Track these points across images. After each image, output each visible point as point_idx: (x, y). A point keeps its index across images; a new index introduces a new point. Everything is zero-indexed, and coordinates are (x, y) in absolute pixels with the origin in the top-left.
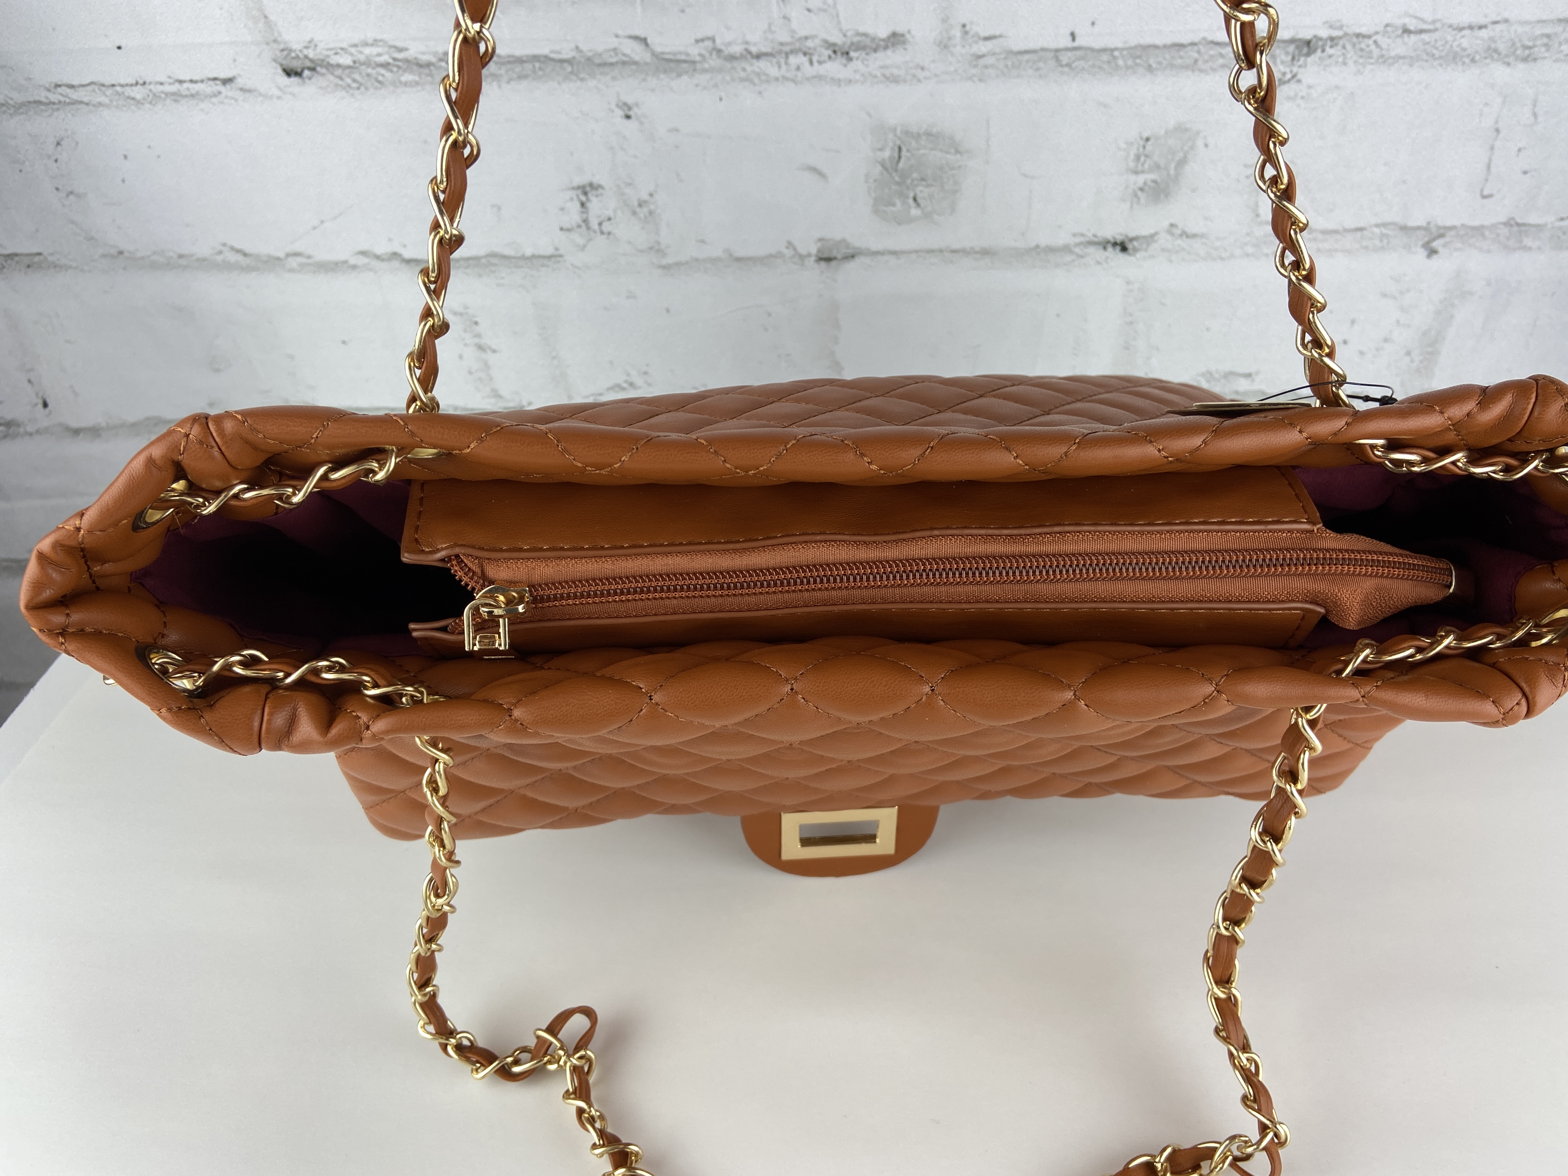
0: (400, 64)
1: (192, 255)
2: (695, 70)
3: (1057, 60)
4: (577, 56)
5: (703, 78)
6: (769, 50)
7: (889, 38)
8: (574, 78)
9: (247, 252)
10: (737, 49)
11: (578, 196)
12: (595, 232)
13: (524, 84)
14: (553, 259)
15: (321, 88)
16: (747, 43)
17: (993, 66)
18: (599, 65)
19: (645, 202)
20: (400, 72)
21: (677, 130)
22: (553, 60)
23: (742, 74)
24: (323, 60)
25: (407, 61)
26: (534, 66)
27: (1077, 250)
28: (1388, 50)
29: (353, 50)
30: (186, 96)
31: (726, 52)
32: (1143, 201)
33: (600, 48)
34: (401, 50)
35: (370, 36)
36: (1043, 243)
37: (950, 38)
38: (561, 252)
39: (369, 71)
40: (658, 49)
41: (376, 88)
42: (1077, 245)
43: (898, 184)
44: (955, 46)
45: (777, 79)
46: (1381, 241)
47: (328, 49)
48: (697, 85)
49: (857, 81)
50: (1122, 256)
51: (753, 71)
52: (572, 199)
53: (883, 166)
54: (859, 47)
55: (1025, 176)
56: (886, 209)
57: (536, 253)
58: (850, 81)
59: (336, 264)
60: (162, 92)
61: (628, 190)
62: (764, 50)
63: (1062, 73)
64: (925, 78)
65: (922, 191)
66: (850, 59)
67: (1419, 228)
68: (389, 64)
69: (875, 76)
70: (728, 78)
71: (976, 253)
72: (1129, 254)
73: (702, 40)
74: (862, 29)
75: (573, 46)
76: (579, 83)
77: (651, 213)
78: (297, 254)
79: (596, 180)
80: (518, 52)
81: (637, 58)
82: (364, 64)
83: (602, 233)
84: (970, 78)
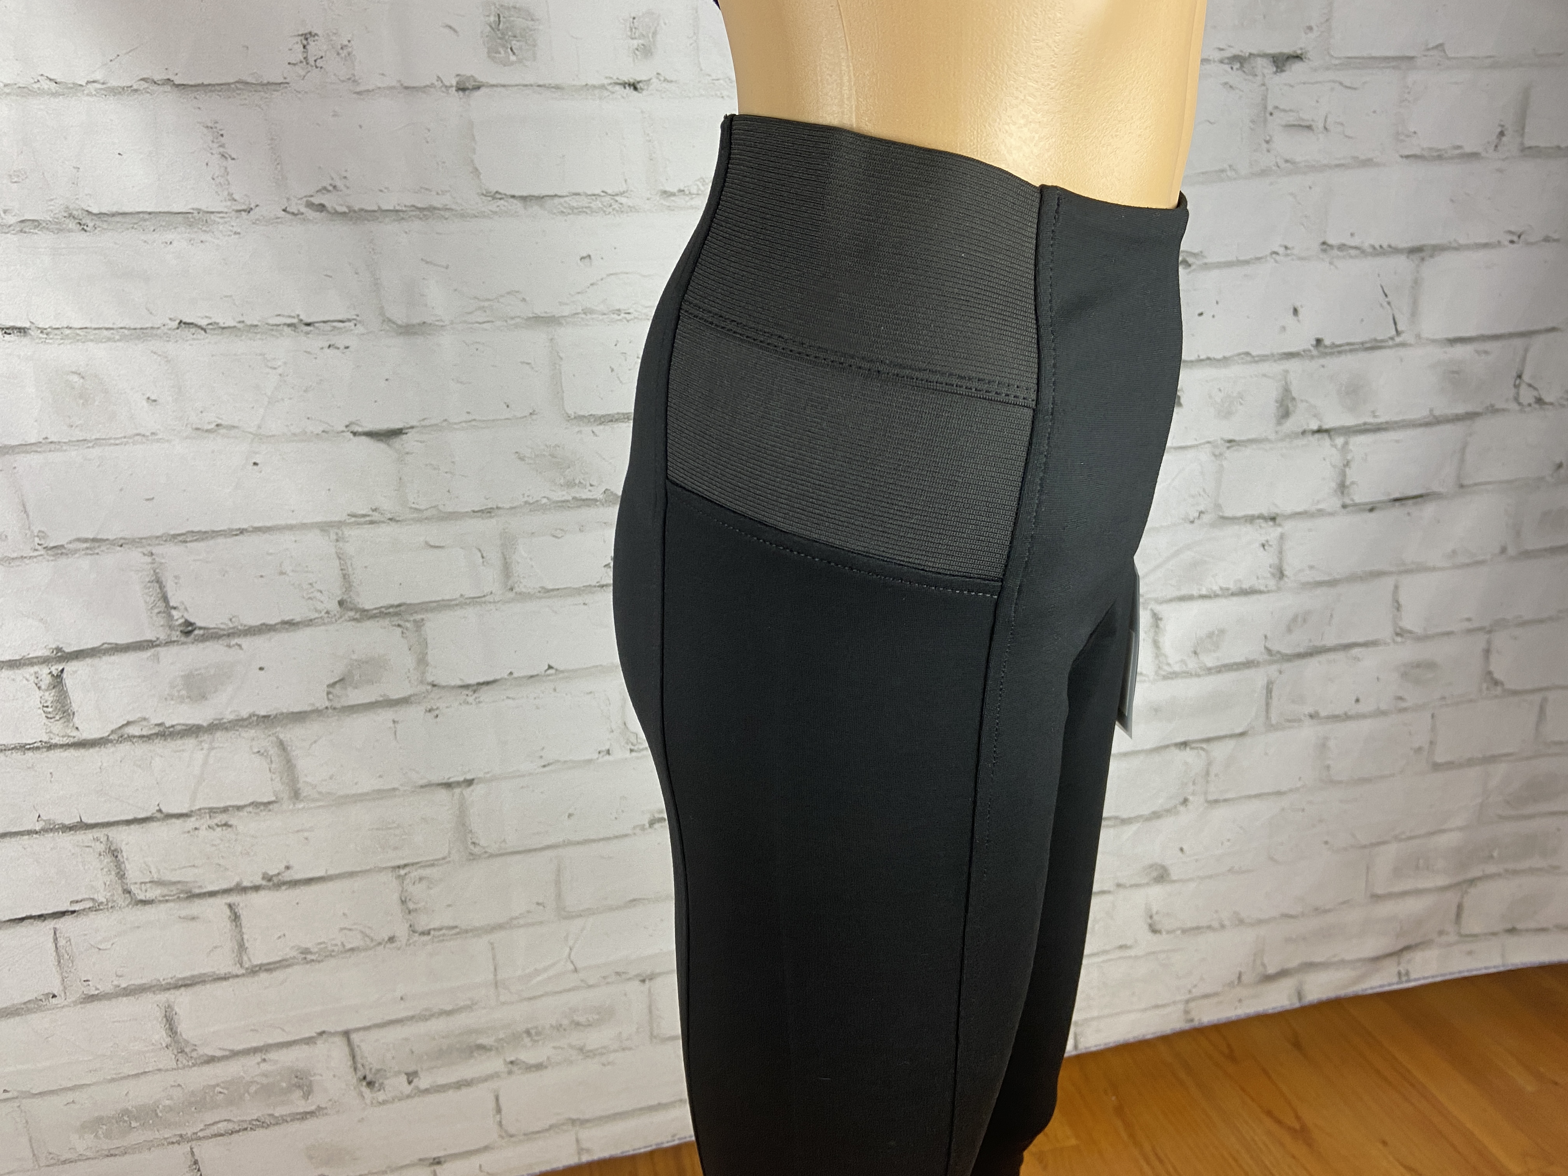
14: (282, 85)
38: (287, 81)
83: (317, 67)
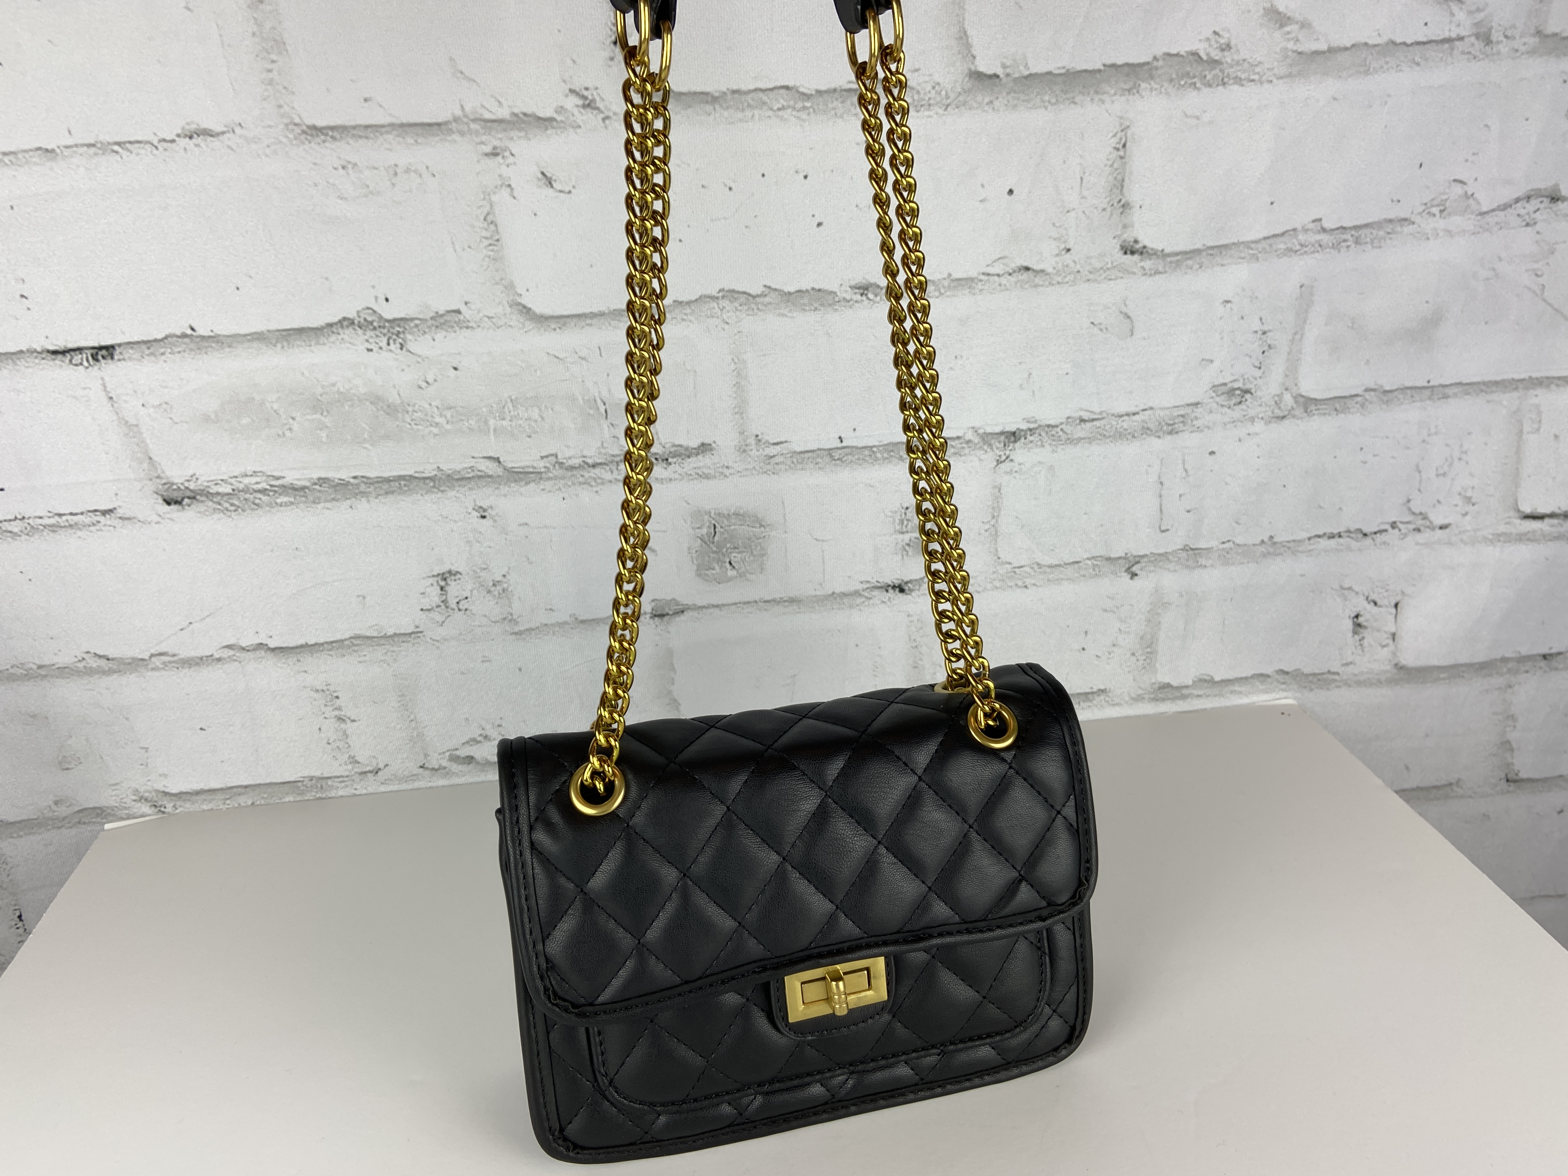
0: (276, 489)
1: (53, 665)
2: (541, 478)
3: (831, 456)
4: (439, 474)
5: (548, 485)
6: (603, 461)
7: (699, 447)
8: (436, 490)
9: (110, 656)
10: (576, 462)
11: (438, 582)
12: (454, 610)
13: (391, 497)
15: (199, 512)
16: (584, 457)
17: (782, 463)
18: (458, 480)
19: (498, 582)
20: (277, 495)
21: (526, 524)
22: (416, 478)
23: (581, 479)
24: (203, 490)
25: (283, 486)
26: (400, 484)
27: (866, 594)
28: (1072, 434)
29: (233, 481)
30: (65, 527)
31: (567, 464)
32: (910, 553)
33: (458, 467)
34: (278, 478)
35: (250, 469)
36: (838, 590)
37: (747, 445)
39: (247, 496)
40: (510, 465)
41: (253, 509)
42: (864, 590)
43: (715, 552)
44: (751, 450)
45: (611, 481)
46: (1094, 570)
47: (208, 482)
48: (543, 490)
49: (675, 479)
50: (900, 595)
51: (590, 477)
52: (432, 585)
53: (702, 540)
54: (675, 455)
55: (817, 540)
56: (707, 572)
57: (398, 632)
58: (671, 480)
59: (201, 658)
60: (41, 525)
61: (483, 574)
62: (599, 461)
63: (836, 465)
64: (731, 474)
65: (735, 557)
66: (670, 464)
67: (1120, 558)
68: (266, 489)
69: (691, 475)
70: (570, 483)
71: (785, 601)
72: (907, 594)
73: (547, 457)
74: (677, 443)
75: (435, 467)
76: (440, 495)
77: (504, 590)
78: (161, 654)
79: (454, 568)
80: (386, 475)
81: (491, 473)
82: (243, 491)
84: (765, 472)
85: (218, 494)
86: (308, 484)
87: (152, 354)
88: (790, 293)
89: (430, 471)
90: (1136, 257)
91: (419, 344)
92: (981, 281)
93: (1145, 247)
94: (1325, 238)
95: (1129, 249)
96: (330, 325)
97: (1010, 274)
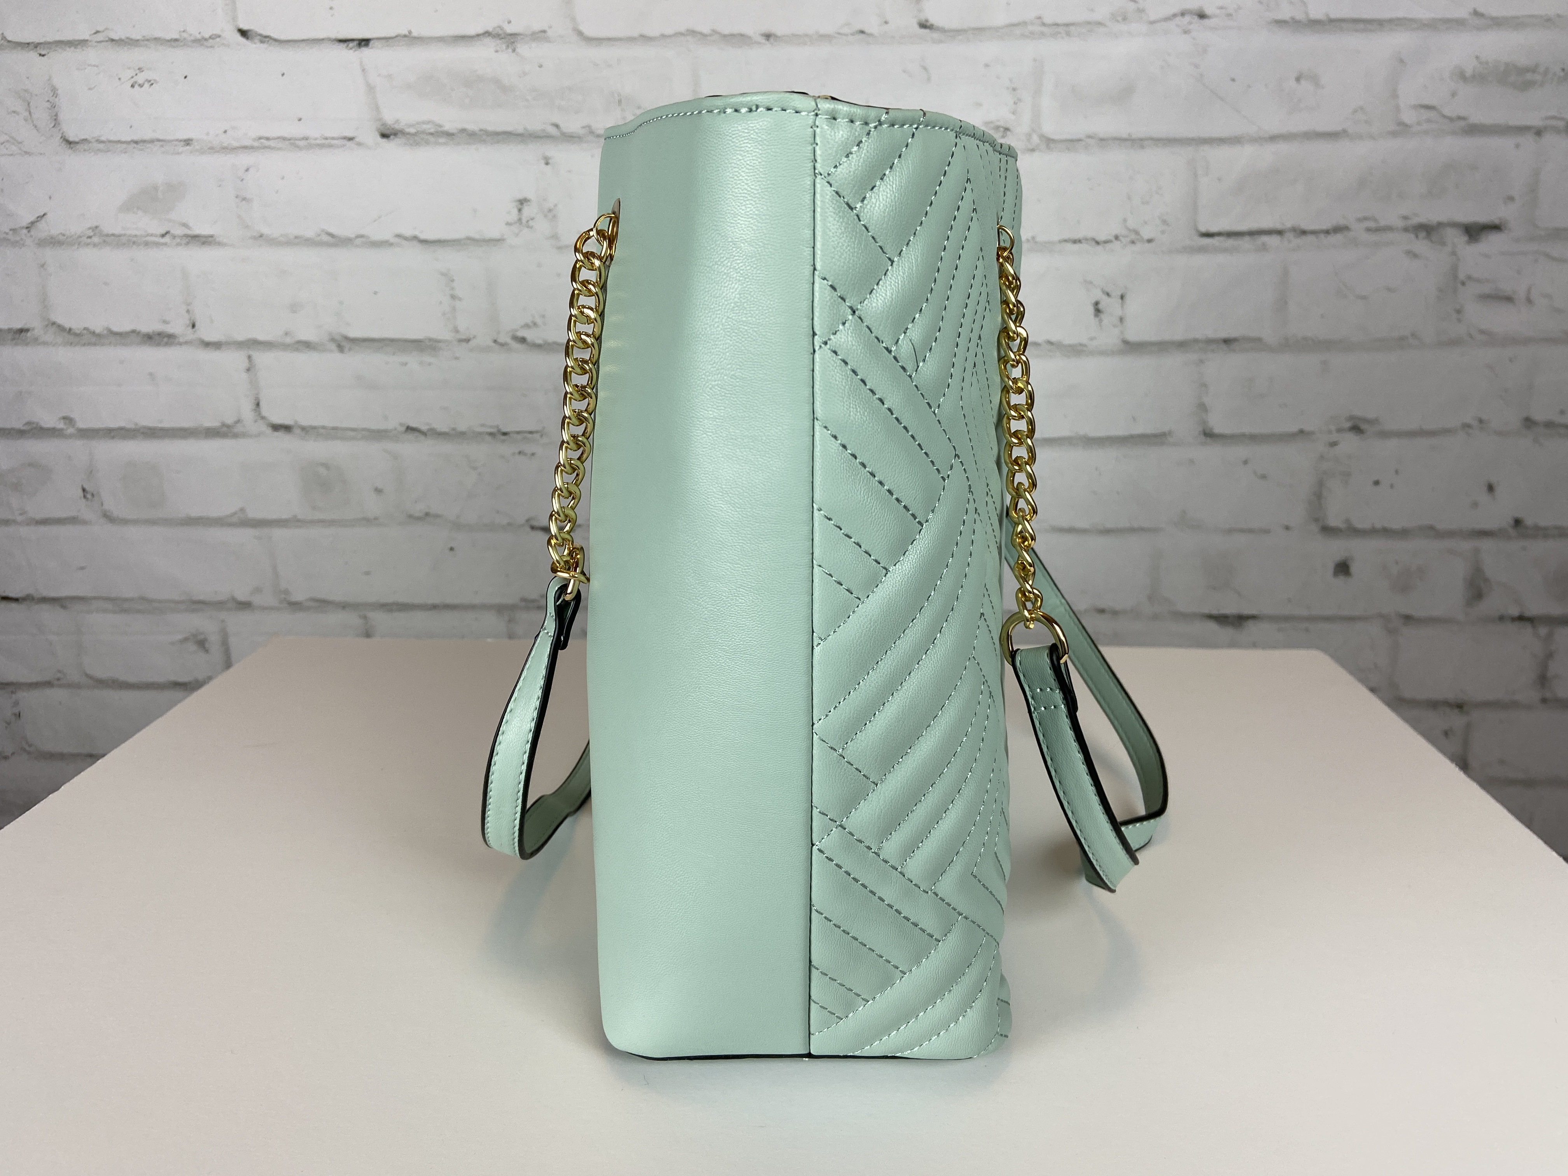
85: (408, 134)
86: (454, 131)
87: (387, 46)
88: (725, 36)
89: (520, 130)
90: (927, 31)
91: (523, 49)
92: (835, 37)
93: (932, 25)
94: (1045, 29)
95: (924, 25)
96: (478, 35)
97: (852, 34)
